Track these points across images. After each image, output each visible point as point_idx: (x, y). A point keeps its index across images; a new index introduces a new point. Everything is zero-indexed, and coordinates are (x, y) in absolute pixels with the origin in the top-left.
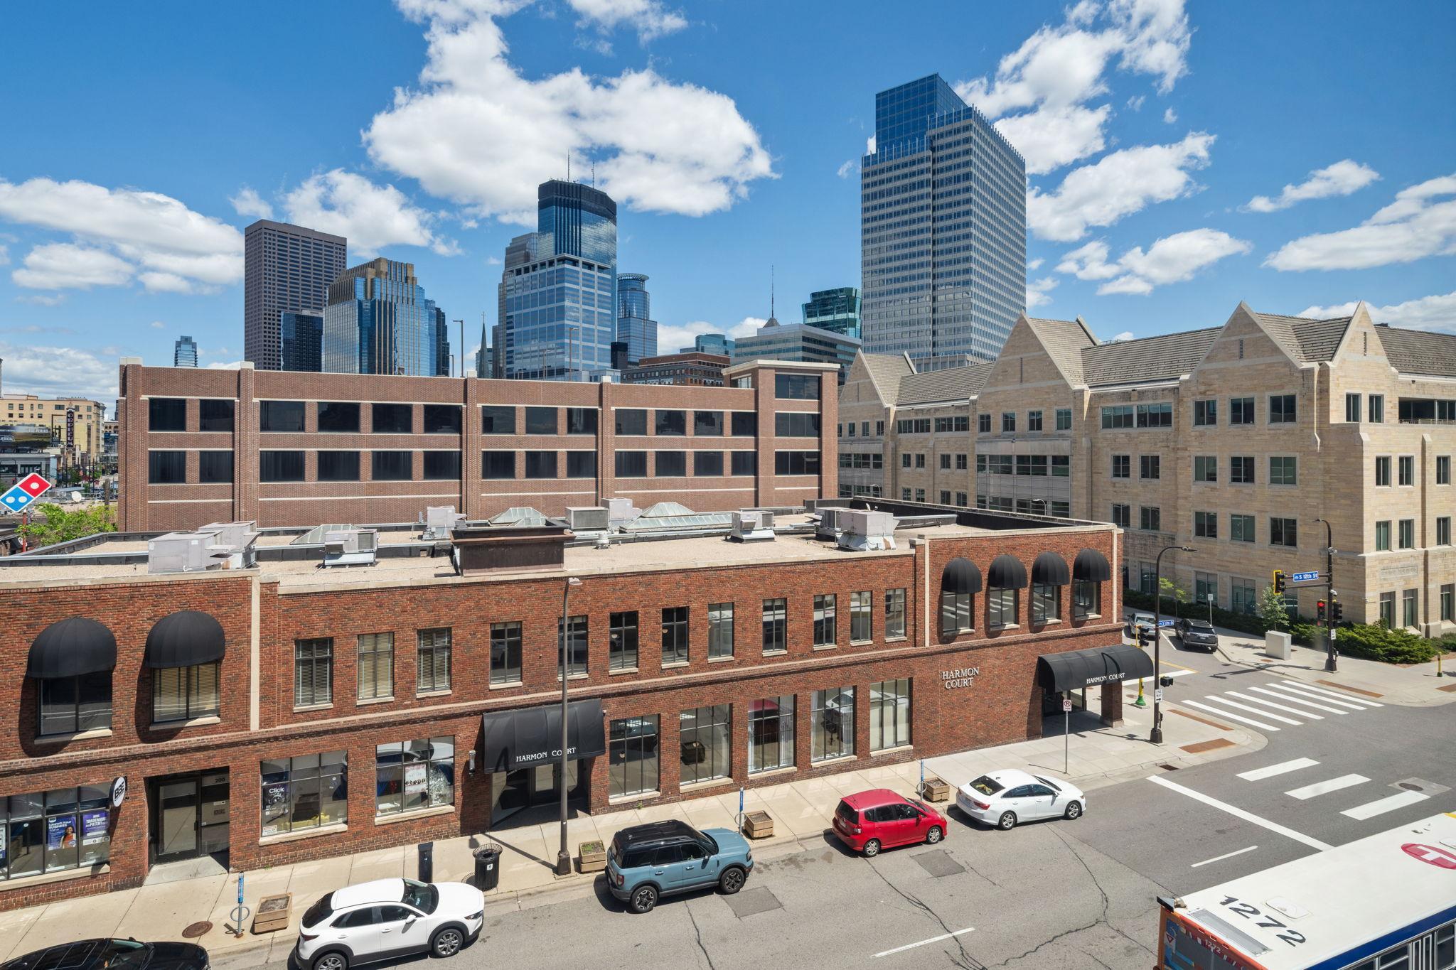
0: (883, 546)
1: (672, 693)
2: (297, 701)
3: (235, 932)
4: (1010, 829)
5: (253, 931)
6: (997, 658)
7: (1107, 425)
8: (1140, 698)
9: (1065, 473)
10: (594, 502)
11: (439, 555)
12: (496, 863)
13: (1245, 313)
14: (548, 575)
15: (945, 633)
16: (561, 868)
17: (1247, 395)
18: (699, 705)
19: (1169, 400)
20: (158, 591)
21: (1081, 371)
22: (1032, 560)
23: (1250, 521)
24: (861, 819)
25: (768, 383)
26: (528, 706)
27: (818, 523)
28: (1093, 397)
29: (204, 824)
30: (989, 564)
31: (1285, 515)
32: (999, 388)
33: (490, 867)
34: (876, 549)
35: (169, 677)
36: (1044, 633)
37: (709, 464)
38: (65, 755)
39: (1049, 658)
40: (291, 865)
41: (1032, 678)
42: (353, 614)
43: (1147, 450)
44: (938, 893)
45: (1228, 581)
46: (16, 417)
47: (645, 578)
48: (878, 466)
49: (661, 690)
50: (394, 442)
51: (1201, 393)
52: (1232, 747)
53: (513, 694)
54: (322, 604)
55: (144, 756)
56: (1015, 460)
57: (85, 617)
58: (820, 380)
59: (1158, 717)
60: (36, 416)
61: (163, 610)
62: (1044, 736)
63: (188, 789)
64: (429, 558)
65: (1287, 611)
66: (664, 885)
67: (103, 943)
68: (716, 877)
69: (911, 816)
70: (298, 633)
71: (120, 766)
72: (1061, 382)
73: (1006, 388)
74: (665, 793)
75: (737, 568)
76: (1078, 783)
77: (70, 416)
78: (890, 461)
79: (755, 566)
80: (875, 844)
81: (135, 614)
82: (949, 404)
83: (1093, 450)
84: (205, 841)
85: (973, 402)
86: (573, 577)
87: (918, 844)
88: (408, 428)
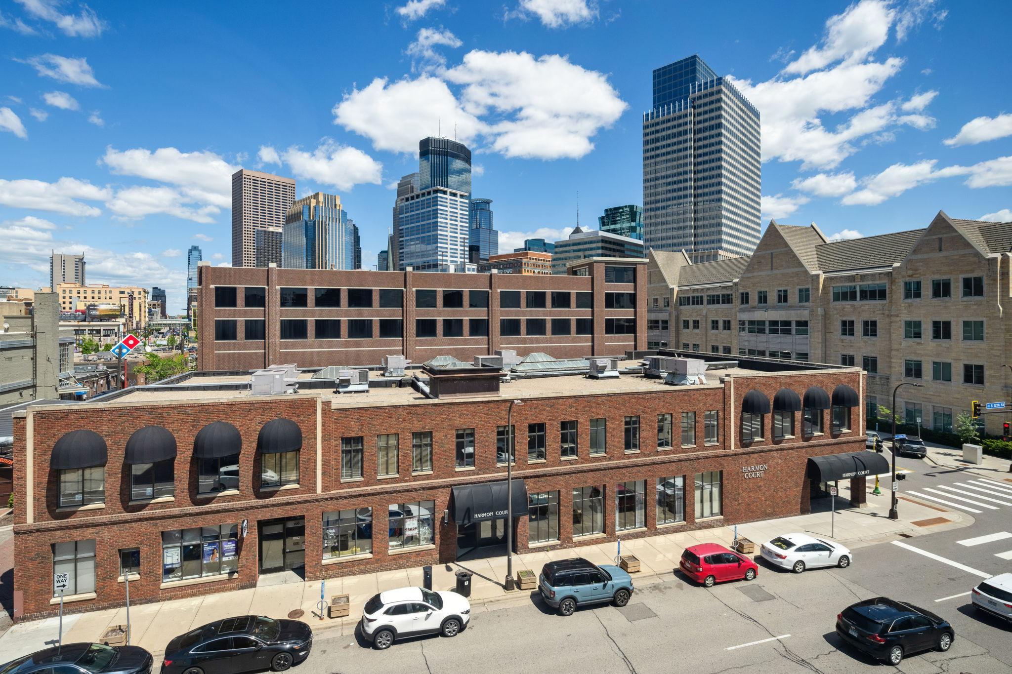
0: (698, 382)
1: (567, 476)
2: (342, 476)
3: (318, 616)
4: (801, 572)
5: (329, 616)
6: (780, 458)
7: (837, 297)
8: (876, 489)
9: (806, 332)
10: (487, 352)
11: (404, 386)
12: (469, 580)
13: (944, 219)
14: (490, 399)
15: (744, 441)
16: (509, 585)
17: (945, 277)
18: (584, 485)
19: (885, 281)
20: (265, 406)
21: (816, 262)
22: (804, 392)
23: (947, 366)
24: (702, 562)
25: (600, 272)
26: (479, 482)
27: (647, 367)
28: (826, 279)
29: (288, 550)
30: (774, 395)
31: (975, 362)
32: (755, 274)
33: (466, 583)
34: (694, 384)
35: (269, 459)
36: (812, 442)
37: (561, 327)
38: (213, 505)
39: (815, 458)
40: (340, 578)
41: (804, 472)
42: (375, 422)
43: (868, 317)
44: (759, 611)
45: (931, 408)
46: (96, 298)
47: (550, 401)
48: (665, 328)
49: (561, 475)
50: (361, 313)
51: (909, 276)
52: (949, 523)
53: (469, 475)
54: (357, 415)
55: (257, 507)
56: (767, 324)
57: (224, 421)
58: (635, 270)
59: (894, 501)
60: (108, 298)
61: (267, 418)
62: (812, 512)
63: (278, 529)
64: (398, 388)
65: (977, 430)
66: (579, 599)
67: (253, 618)
68: (612, 595)
69: (733, 561)
70: (343, 433)
71: (243, 513)
72: (803, 269)
73: (760, 273)
74: (563, 542)
75: (608, 395)
76: (845, 544)
77: (131, 298)
78: (674, 324)
79: (620, 394)
80: (711, 579)
81: (252, 420)
82: (718, 285)
83: (826, 316)
84: (288, 561)
85: (736, 284)
86: (517, 400)
87: (739, 580)
88: (370, 304)
